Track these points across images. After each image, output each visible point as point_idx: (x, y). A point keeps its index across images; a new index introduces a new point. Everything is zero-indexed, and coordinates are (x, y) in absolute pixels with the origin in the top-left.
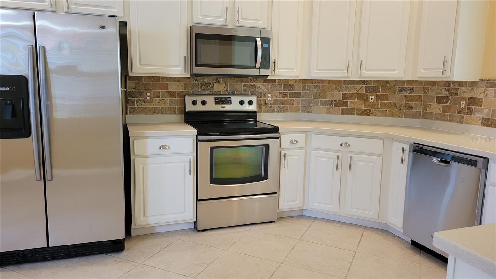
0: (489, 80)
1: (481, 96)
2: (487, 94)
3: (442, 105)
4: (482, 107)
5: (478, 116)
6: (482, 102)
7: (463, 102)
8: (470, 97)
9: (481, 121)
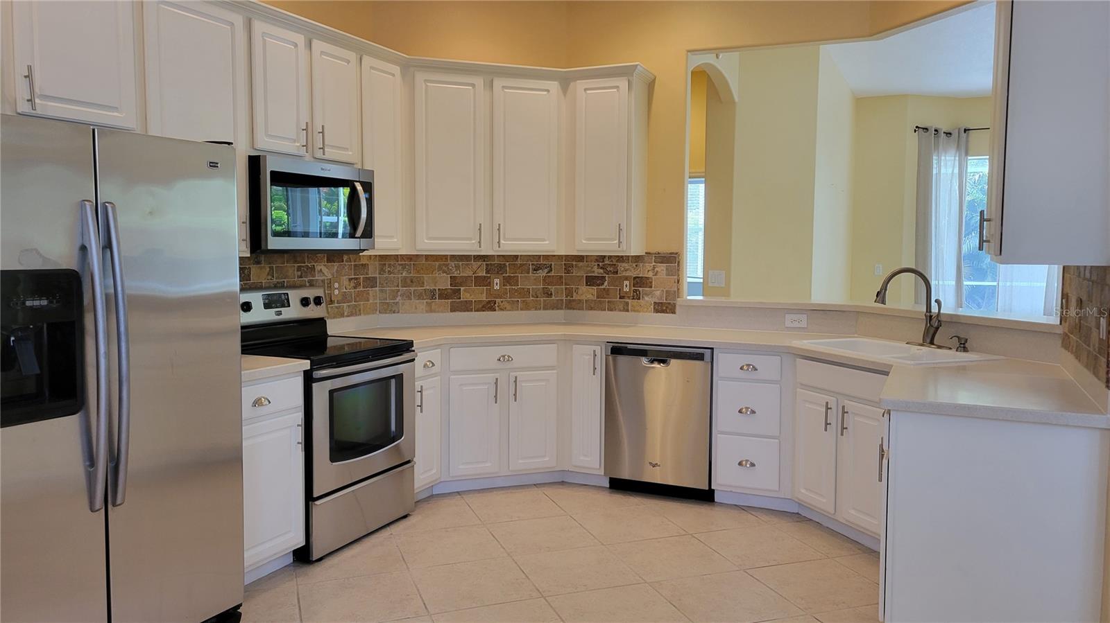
0: (659, 253)
1: (650, 275)
2: (657, 271)
3: (595, 288)
4: (653, 288)
5: (648, 300)
6: (651, 282)
7: (627, 283)
8: (635, 276)
9: (652, 307)
